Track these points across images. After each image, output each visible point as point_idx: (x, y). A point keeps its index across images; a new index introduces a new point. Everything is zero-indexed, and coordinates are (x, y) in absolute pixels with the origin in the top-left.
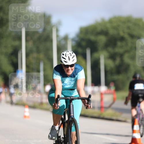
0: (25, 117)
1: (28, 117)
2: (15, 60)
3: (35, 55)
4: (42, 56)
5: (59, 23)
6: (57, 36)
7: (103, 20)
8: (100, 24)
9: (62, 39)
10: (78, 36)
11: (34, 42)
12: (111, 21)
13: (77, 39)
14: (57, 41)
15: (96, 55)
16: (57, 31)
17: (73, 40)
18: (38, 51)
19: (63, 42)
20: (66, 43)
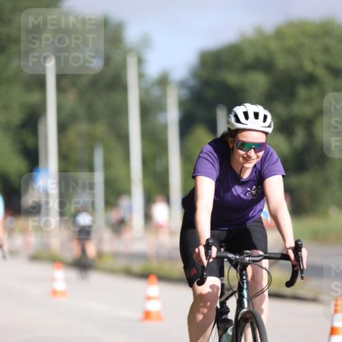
0: (55, 293)
1: (64, 293)
2: (30, 142)
3: (82, 127)
4: (101, 129)
5: (146, 42)
6: (141, 76)
7: (260, 32)
8: (251, 42)
9: (153, 84)
10: (195, 74)
11: (81, 94)
12: (279, 34)
13: (193, 83)
14: (141, 89)
16: (140, 61)
17: (182, 84)
18: (92, 117)
19: (156, 92)
20: (164, 95)
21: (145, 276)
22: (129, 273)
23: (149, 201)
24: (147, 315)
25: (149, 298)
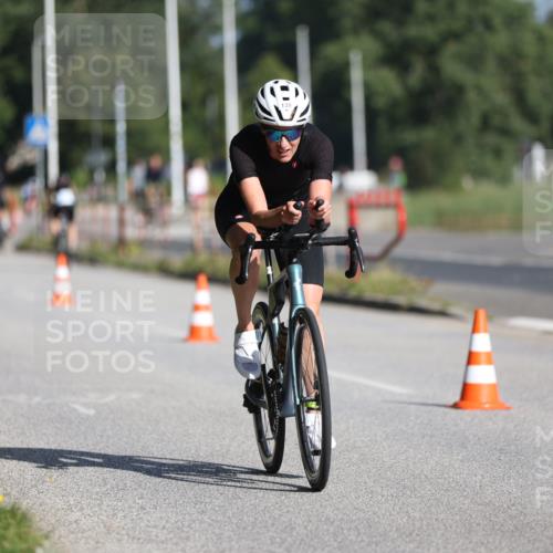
0: (56, 296)
2: (18, 75)
15: (331, 50)
21: (190, 275)
22: (165, 271)
24: (194, 332)
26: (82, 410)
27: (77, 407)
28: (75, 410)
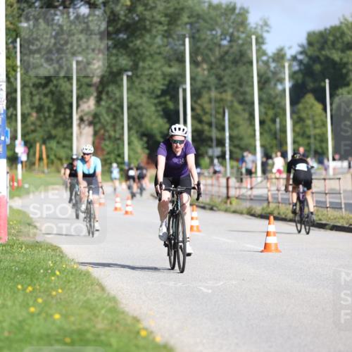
21: (264, 216)
23: (267, 156)
25: (268, 234)
26: (205, 290)
27: (202, 288)
28: (201, 290)
